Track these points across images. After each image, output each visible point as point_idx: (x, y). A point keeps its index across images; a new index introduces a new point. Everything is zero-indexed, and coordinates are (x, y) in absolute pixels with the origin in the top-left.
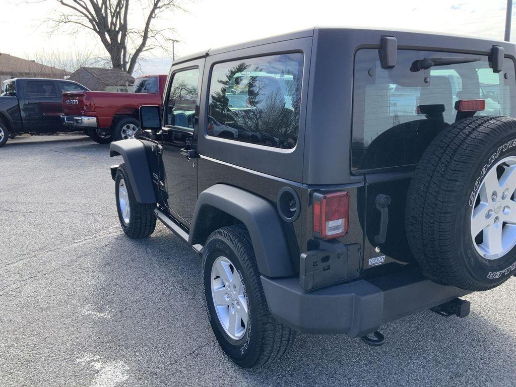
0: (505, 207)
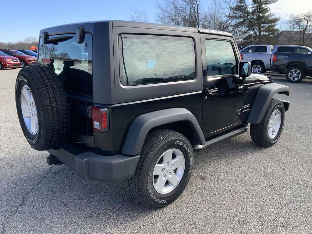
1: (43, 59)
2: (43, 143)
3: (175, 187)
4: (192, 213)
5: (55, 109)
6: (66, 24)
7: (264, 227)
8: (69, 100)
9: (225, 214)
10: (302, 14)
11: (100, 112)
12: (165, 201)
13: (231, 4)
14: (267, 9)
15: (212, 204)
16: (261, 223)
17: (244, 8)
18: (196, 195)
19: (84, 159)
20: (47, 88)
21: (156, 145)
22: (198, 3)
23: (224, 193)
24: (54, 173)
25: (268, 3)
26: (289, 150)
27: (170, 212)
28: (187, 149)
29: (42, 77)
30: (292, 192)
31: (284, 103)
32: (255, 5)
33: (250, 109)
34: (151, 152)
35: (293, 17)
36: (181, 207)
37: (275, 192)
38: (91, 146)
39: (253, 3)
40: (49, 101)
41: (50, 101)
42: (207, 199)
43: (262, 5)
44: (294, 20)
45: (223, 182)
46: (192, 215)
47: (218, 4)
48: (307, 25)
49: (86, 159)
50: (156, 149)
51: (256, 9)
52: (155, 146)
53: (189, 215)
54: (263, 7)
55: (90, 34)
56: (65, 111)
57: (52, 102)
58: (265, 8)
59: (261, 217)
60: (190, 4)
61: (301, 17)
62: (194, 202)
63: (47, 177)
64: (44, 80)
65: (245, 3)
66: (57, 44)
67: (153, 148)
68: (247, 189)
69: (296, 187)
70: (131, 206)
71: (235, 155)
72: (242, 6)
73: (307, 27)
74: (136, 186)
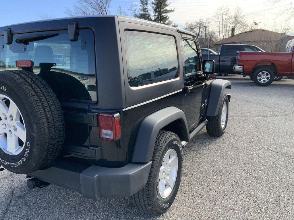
0: (6, 127)
1: (16, 62)
2: (34, 164)
3: (172, 189)
4: (195, 211)
5: (51, 120)
6: (31, 21)
7: (263, 210)
8: (63, 108)
9: (223, 205)
10: (195, 22)
11: (114, 118)
12: (167, 205)
13: (136, 13)
14: (167, 17)
15: (207, 198)
16: (257, 207)
17: (147, 16)
18: (188, 192)
19: (94, 176)
20: (39, 96)
21: (160, 147)
22: (106, 11)
23: (211, 185)
24: (19, 197)
25: (167, 13)
26: (237, 137)
27: (174, 215)
28: (180, 147)
29: (28, 82)
30: (263, 173)
31: (228, 95)
32: (157, 14)
33: (208, 104)
34: (157, 156)
35: (188, 24)
36: (181, 207)
37: (251, 176)
38: (96, 159)
39: (154, 12)
40: (43, 111)
41: (45, 111)
42: (200, 194)
43: (162, 14)
44: (189, 27)
45: (204, 175)
46: (195, 213)
47: (123, 12)
48: (199, 32)
49: (97, 175)
50: (160, 151)
51: (157, 18)
52: (159, 149)
53: (193, 213)
54: (163, 16)
55: (91, 30)
56: (61, 122)
57: (47, 112)
58: (165, 16)
59: (254, 202)
60: (99, 11)
61: (194, 24)
62: (190, 200)
63: (13, 203)
64: (32, 86)
65: (147, 11)
66: (28, 44)
67: (158, 151)
68: (227, 177)
69: (263, 168)
70: (131, 218)
71: (198, 147)
72: (146, 14)
73: (199, 33)
74: (145, 195)
